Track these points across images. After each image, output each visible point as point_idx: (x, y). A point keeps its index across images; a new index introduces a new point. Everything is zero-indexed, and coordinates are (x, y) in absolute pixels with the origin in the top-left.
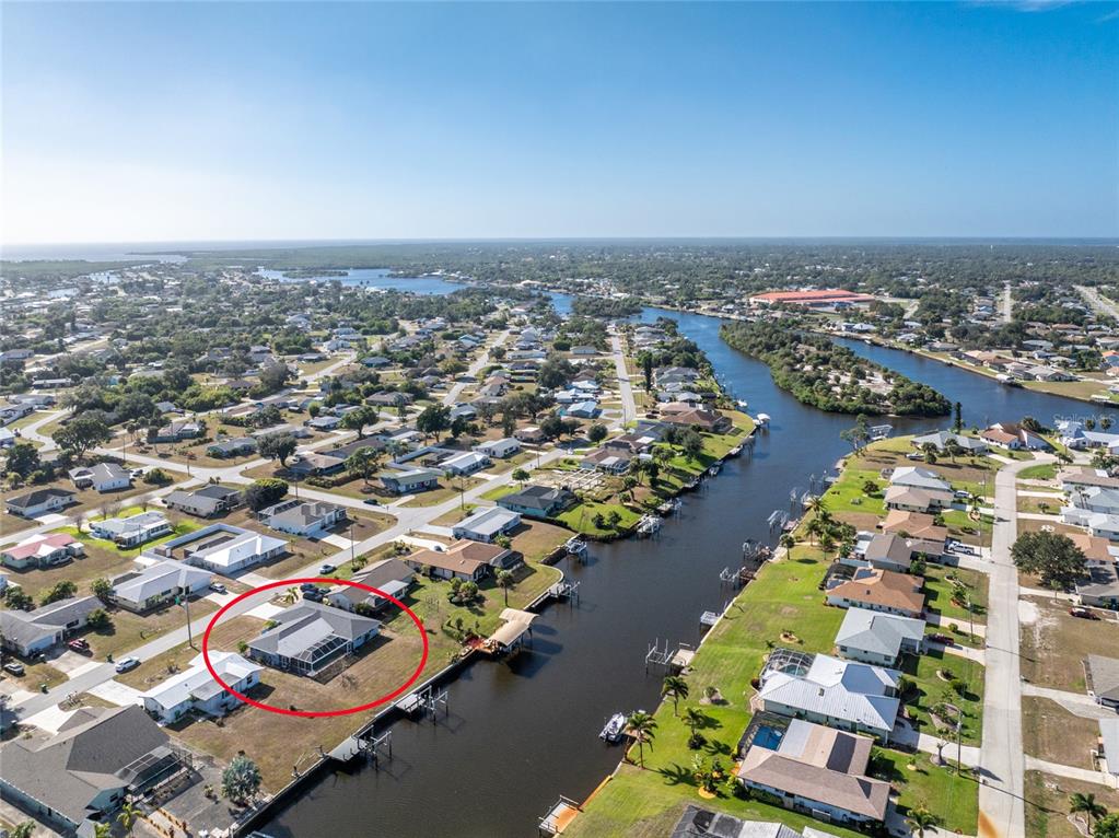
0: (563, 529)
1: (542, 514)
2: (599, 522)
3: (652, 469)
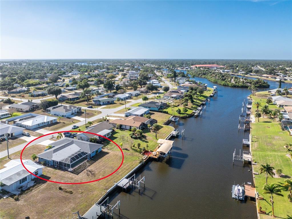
0: (165, 114)
1: (157, 109)
2: (179, 112)
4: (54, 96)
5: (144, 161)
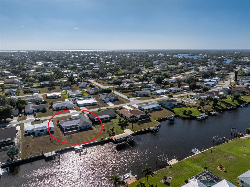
0: (171, 112)
1: (169, 107)
2: (185, 113)
3: (216, 101)
4: (118, 86)
5: (105, 140)
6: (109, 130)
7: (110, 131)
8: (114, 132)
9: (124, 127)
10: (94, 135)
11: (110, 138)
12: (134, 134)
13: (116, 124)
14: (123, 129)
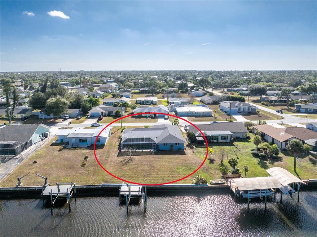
5: (209, 185)
6: (226, 162)
7: (229, 164)
8: (238, 170)
9: (268, 162)
10: (184, 168)
11: (224, 183)
12: (302, 184)
13: (248, 152)
14: (265, 167)
